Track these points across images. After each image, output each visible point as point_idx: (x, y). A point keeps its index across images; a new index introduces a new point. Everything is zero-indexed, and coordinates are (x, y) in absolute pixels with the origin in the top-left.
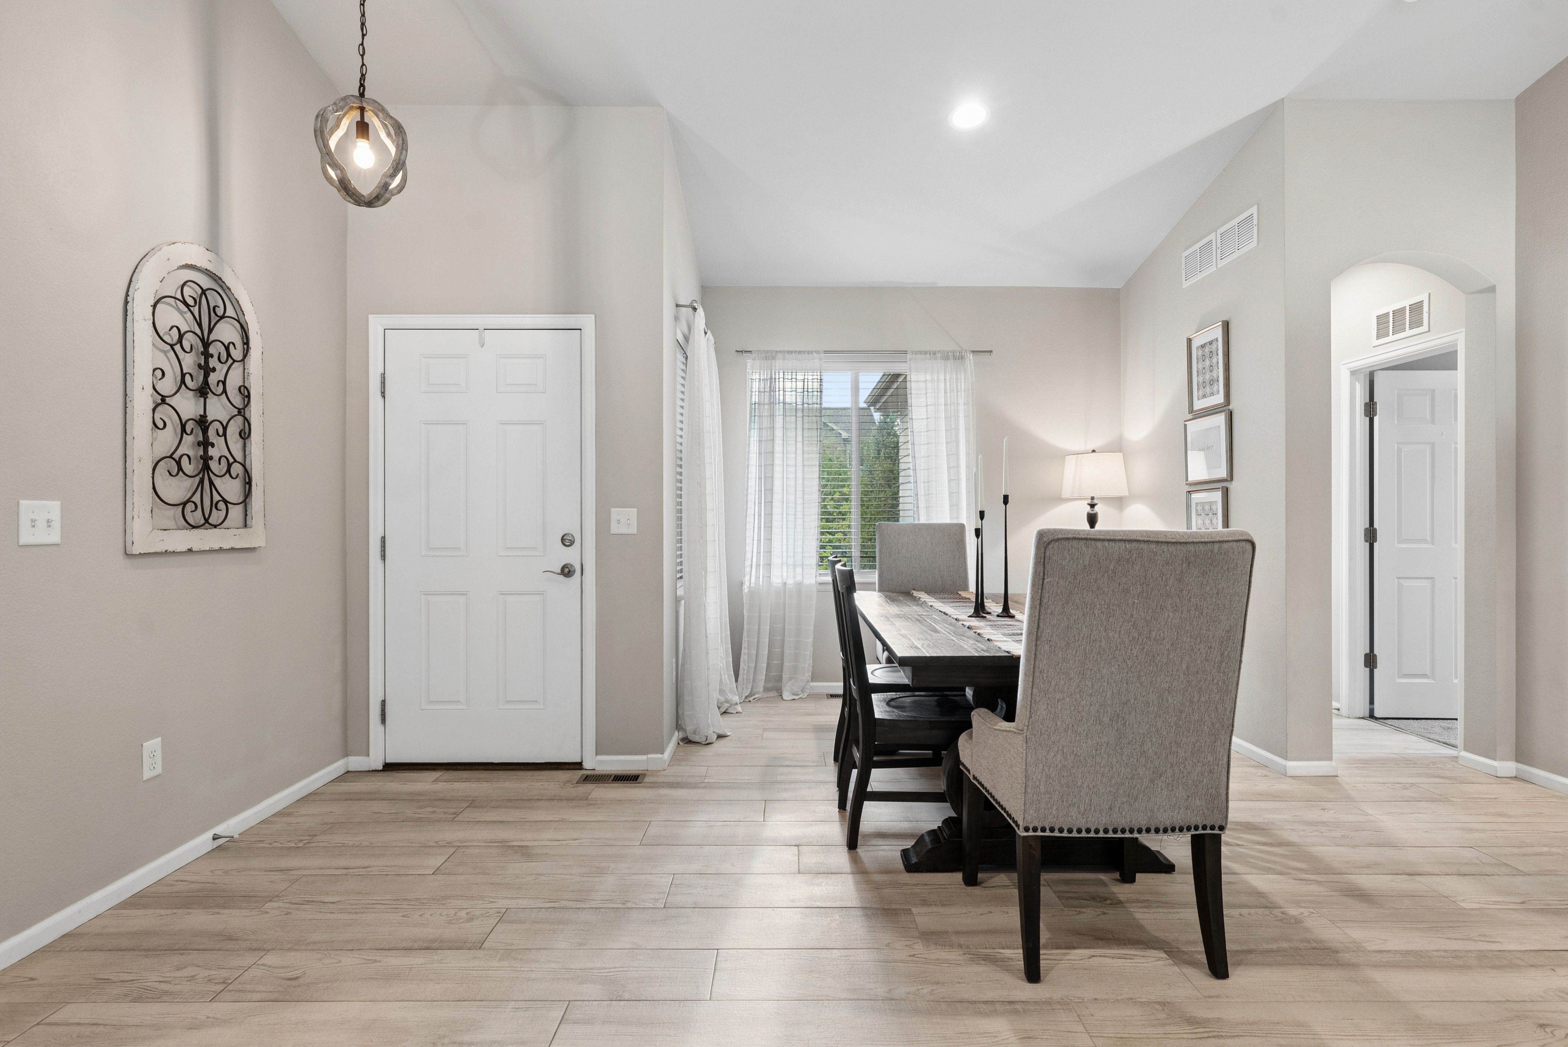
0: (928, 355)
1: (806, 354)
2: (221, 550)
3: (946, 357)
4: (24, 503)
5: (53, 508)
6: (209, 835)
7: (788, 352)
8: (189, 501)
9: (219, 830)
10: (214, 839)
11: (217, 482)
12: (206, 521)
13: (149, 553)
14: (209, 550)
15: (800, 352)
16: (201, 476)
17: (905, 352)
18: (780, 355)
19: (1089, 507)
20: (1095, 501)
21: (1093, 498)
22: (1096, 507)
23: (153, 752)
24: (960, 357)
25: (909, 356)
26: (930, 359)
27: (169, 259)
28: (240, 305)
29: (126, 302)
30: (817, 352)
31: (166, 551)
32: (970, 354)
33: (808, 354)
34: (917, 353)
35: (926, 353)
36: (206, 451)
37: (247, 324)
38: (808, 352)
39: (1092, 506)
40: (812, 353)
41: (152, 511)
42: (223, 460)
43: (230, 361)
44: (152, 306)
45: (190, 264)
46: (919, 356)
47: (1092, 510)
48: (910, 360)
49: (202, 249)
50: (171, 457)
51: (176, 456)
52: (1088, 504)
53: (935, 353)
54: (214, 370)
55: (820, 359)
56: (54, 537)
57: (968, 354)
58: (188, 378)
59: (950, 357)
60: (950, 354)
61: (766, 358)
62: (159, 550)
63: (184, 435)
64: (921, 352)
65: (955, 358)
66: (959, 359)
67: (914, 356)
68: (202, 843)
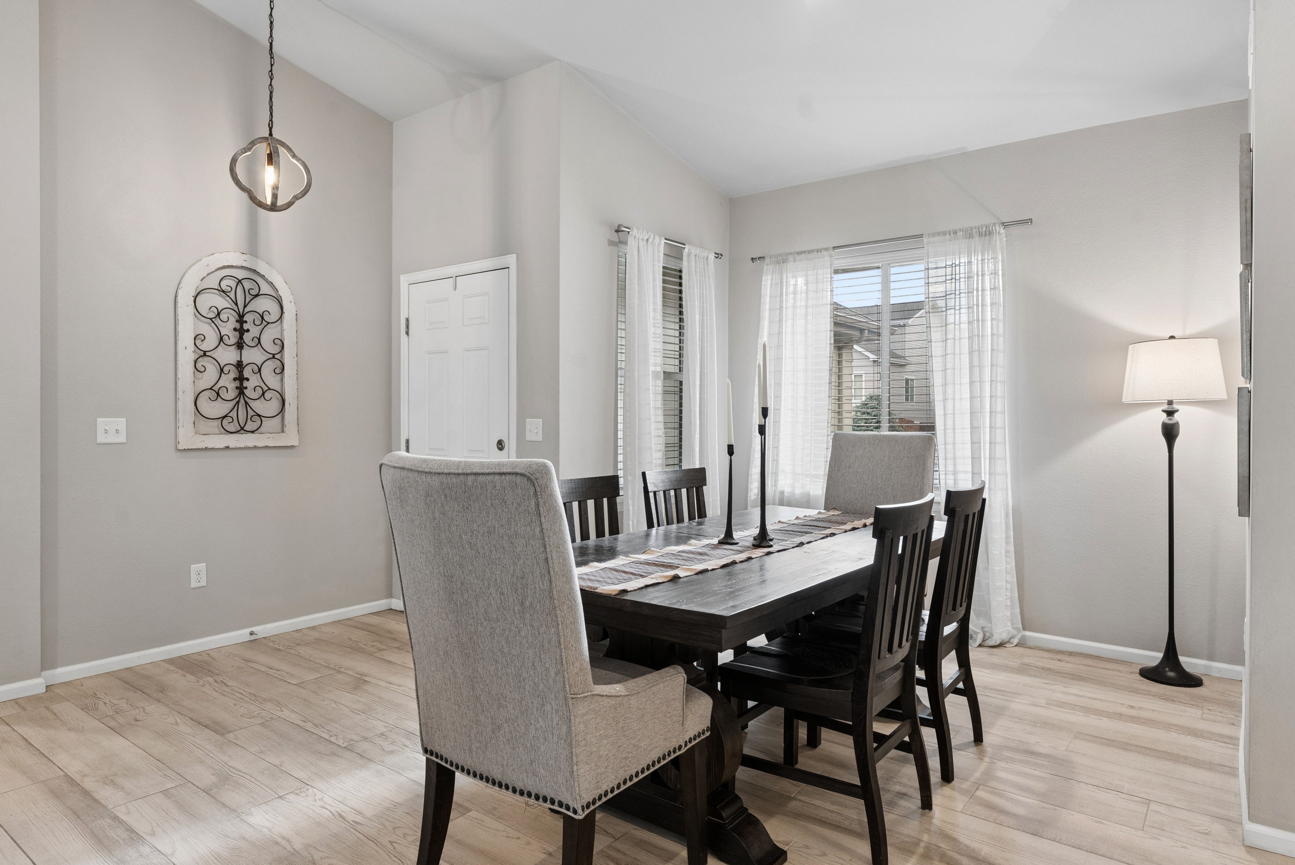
0: (948, 236)
1: (815, 253)
2: (255, 447)
3: (969, 234)
4: (99, 420)
5: (121, 423)
6: (248, 631)
7: (798, 253)
8: (226, 416)
9: (255, 629)
10: (251, 634)
11: (253, 404)
12: (242, 429)
13: (192, 449)
14: (244, 448)
15: (809, 252)
16: (238, 399)
17: (921, 236)
18: (791, 258)
19: (1165, 415)
20: (1176, 406)
21: (1170, 403)
22: (1176, 415)
23: (199, 571)
24: (987, 233)
25: (925, 240)
26: (950, 240)
27: (208, 265)
28: (274, 285)
29: (176, 297)
30: (826, 249)
31: (206, 448)
32: (1000, 228)
33: (818, 252)
34: (934, 235)
35: (944, 233)
36: (241, 384)
37: (281, 297)
38: (818, 251)
39: (1170, 413)
40: (821, 251)
41: (194, 423)
42: (258, 389)
43: (265, 323)
44: (193, 296)
45: (227, 265)
46: (936, 238)
47: (1170, 419)
48: (928, 244)
49: (238, 254)
50: (211, 389)
51: (216, 388)
52: (1164, 411)
53: (955, 232)
54: (248, 331)
55: (831, 256)
56: (122, 438)
57: (997, 228)
58: (225, 338)
59: (974, 234)
60: (974, 230)
61: (778, 262)
62: (200, 447)
63: (223, 374)
64: (939, 234)
65: (980, 235)
66: (986, 235)
67: (931, 239)
68: (242, 635)
